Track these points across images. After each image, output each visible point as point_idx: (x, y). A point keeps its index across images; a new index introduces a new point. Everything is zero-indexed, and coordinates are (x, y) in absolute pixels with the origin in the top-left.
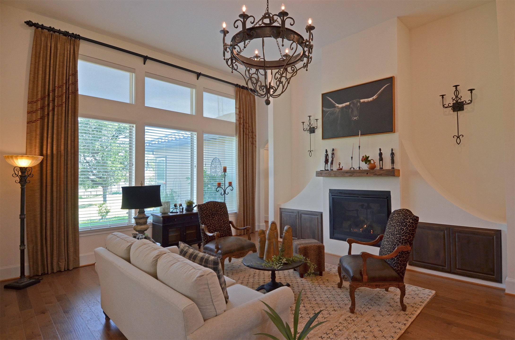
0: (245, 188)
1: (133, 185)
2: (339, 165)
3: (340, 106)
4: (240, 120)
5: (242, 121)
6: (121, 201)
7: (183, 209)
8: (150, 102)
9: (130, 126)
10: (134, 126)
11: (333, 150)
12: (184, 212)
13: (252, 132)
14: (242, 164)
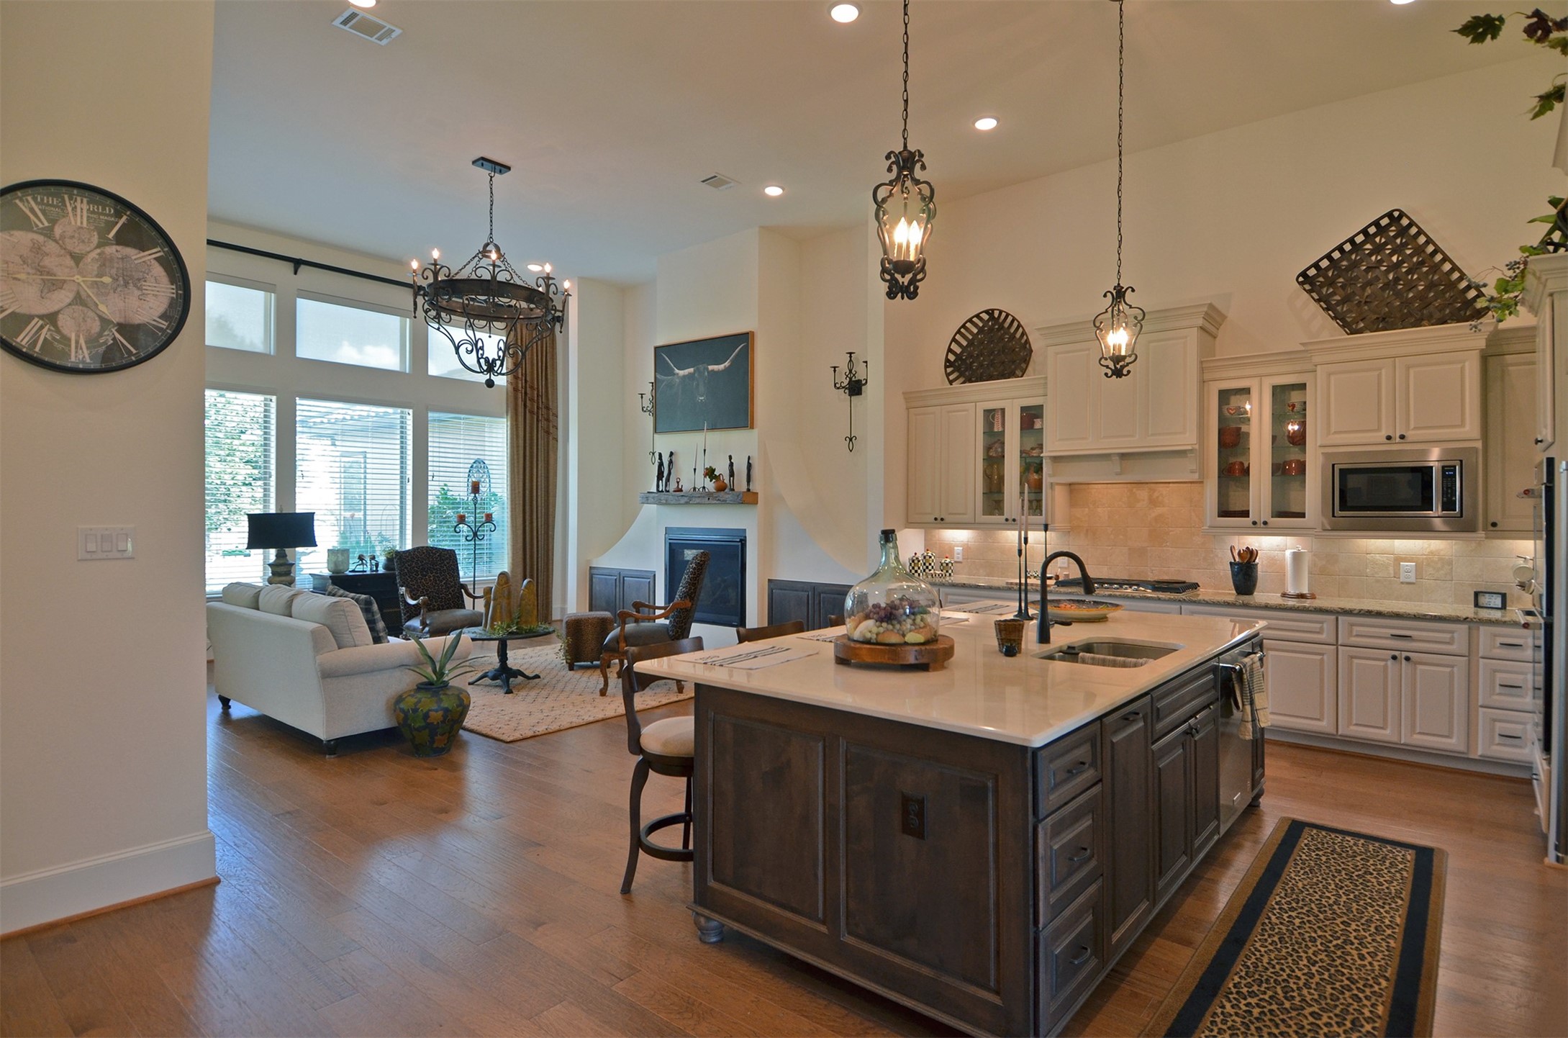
0: (528, 528)
1: (272, 510)
2: (678, 482)
3: (681, 373)
4: (517, 383)
5: (520, 385)
6: (246, 535)
7: (377, 565)
8: (307, 348)
9: (266, 400)
10: (274, 398)
11: (672, 454)
12: (381, 570)
13: (547, 408)
14: (521, 477)
